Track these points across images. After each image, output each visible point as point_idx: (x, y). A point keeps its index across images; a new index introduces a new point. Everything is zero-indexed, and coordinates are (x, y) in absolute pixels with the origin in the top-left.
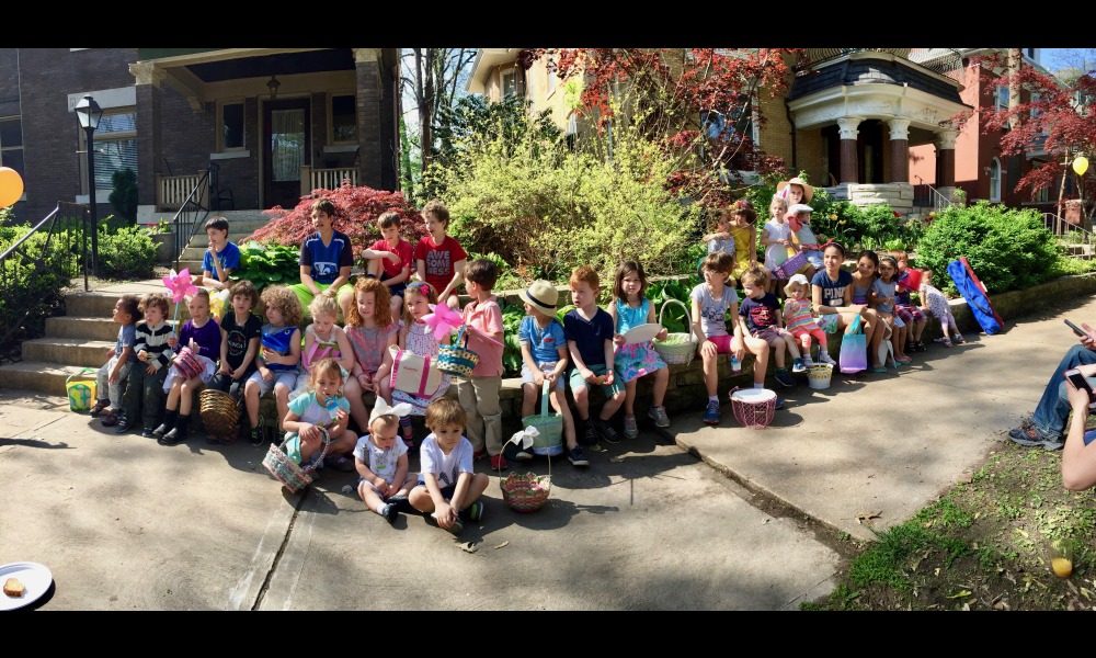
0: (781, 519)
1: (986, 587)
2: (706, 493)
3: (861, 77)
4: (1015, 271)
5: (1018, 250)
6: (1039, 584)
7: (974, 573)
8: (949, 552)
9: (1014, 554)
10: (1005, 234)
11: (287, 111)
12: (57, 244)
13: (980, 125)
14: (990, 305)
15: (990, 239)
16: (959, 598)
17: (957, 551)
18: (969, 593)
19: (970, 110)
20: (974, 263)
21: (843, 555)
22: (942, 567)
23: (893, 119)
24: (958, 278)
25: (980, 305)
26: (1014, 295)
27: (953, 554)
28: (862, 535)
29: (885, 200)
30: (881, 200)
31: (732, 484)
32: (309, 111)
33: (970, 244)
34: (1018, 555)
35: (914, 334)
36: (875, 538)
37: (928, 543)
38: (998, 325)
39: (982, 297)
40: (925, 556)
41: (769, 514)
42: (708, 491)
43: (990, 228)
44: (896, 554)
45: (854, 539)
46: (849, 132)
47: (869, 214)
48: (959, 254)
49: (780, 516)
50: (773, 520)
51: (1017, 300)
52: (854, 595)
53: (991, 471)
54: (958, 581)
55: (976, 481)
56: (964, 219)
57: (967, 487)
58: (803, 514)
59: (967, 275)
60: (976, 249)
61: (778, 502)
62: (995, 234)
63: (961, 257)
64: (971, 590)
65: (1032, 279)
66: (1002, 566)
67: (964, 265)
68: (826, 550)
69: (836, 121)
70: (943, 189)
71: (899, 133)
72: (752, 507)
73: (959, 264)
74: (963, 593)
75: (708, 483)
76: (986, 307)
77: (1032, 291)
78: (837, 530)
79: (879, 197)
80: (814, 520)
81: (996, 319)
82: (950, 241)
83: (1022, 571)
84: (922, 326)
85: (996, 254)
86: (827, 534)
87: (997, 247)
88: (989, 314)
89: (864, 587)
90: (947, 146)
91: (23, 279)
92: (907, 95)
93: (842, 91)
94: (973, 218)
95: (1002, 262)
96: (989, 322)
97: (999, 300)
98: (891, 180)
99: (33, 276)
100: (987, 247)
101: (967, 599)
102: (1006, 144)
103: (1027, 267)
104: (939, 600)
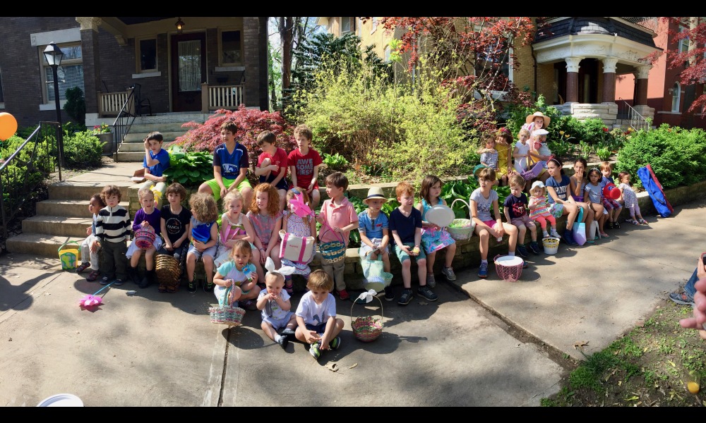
0: (527, 344)
1: (647, 395)
2: (481, 325)
3: (582, 29)
4: (683, 174)
5: (687, 159)
6: (679, 396)
7: (641, 386)
8: (627, 372)
9: (666, 377)
10: (678, 148)
11: (189, 42)
12: (41, 152)
13: (667, 62)
14: (665, 198)
15: (668, 153)
16: (631, 400)
17: (632, 372)
18: (638, 398)
19: (661, 51)
20: (656, 169)
21: (565, 368)
22: (623, 381)
23: (605, 58)
24: (644, 179)
25: (658, 198)
26: (683, 189)
27: (630, 374)
28: (576, 356)
29: (598, 115)
30: (595, 115)
31: (496, 319)
32: (205, 42)
33: (654, 155)
34: (668, 377)
35: (613, 217)
36: (584, 359)
37: (616, 365)
38: (669, 211)
39: (660, 192)
40: (613, 373)
41: (520, 340)
42: (482, 324)
43: (668, 145)
44: (597, 370)
45: (572, 358)
46: (573, 67)
47: (586, 125)
48: (645, 162)
49: (527, 342)
50: (522, 344)
51: (684, 192)
52: (572, 393)
53: (657, 320)
54: (631, 390)
55: (647, 326)
56: (651, 139)
57: (640, 329)
58: (541, 342)
59: (651, 177)
60: (658, 160)
61: (525, 333)
62: (671, 149)
63: (648, 165)
64: (639, 396)
65: (696, 179)
66: (657, 383)
67: (649, 170)
68: (555, 365)
69: (564, 59)
70: (638, 107)
71: (610, 68)
72: (509, 336)
73: (645, 170)
74: (634, 398)
75: (482, 319)
76: (662, 199)
77: (695, 187)
78: (561, 353)
79: (594, 113)
80: (548, 346)
81: (668, 207)
82: (640, 153)
83: (669, 388)
84: (618, 212)
85: (671, 163)
86: (555, 355)
87: (672, 158)
88: (663, 204)
89: (578, 389)
90: (642, 76)
91: (19, 177)
92: (616, 42)
93: (569, 39)
94: (657, 138)
95: (676, 168)
96: (663, 209)
97: (672, 193)
98: (603, 101)
99: (26, 174)
100: (666, 159)
101: (636, 401)
102: (685, 77)
103: (693, 170)
104: (620, 401)
